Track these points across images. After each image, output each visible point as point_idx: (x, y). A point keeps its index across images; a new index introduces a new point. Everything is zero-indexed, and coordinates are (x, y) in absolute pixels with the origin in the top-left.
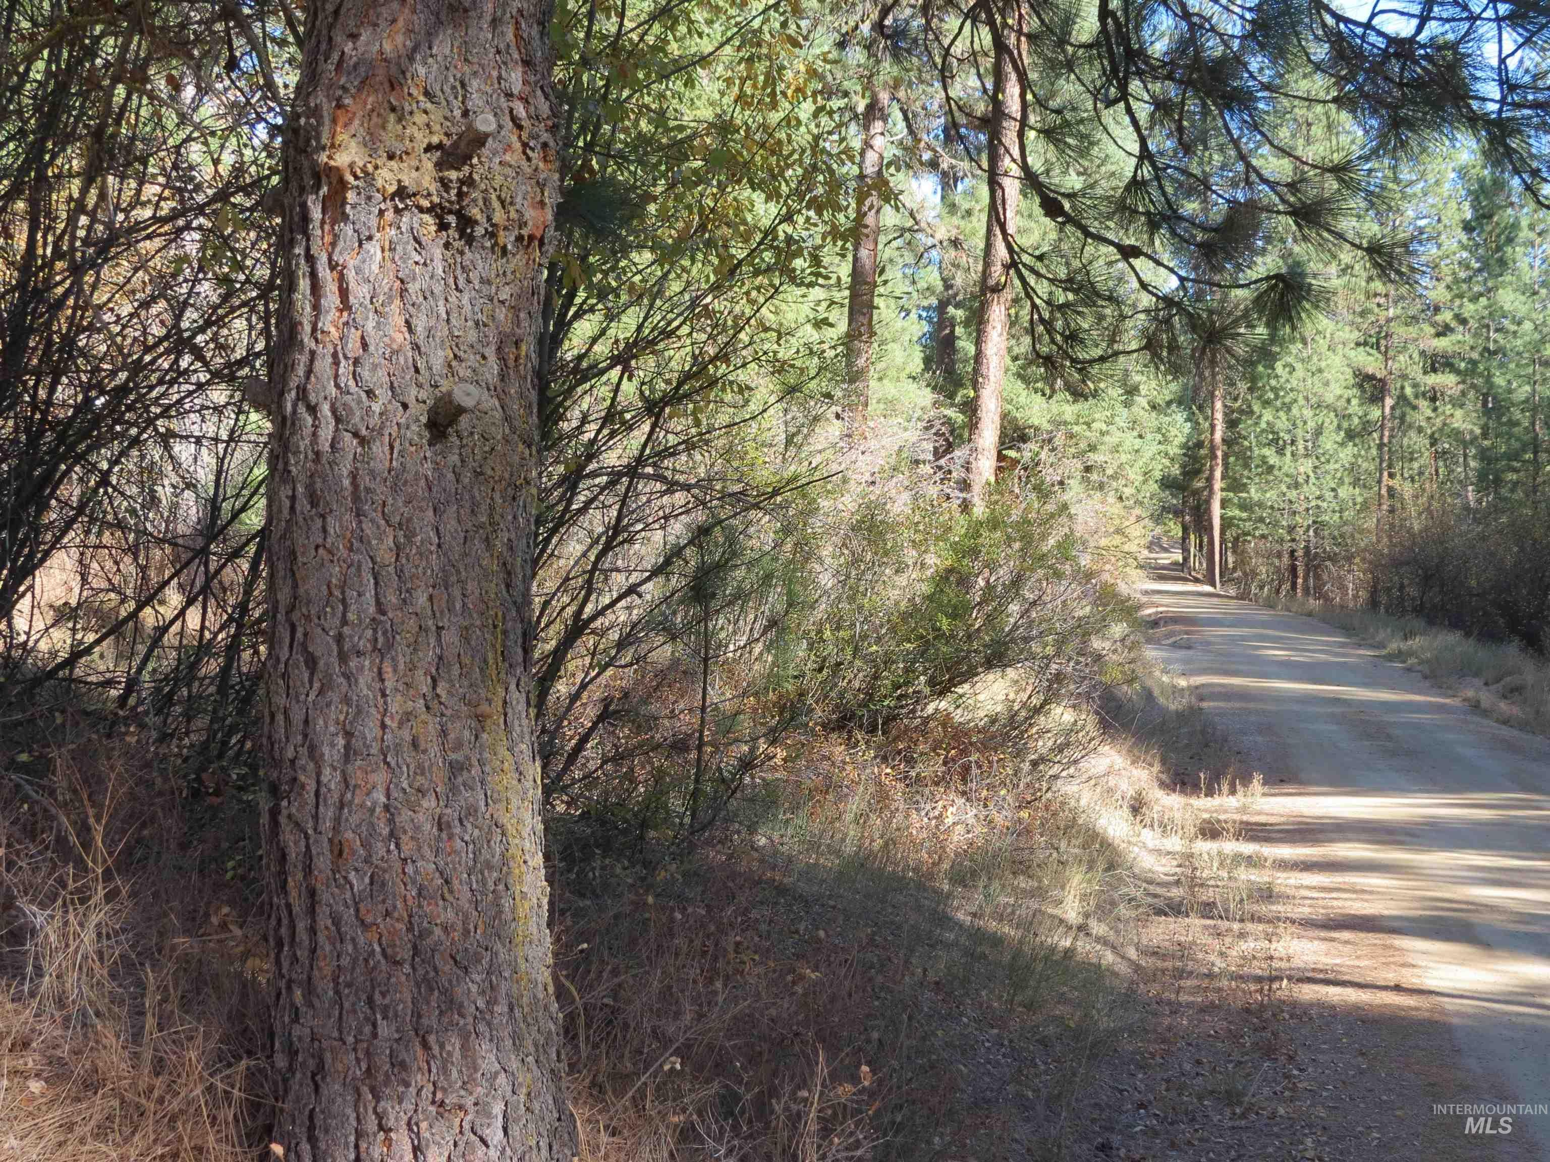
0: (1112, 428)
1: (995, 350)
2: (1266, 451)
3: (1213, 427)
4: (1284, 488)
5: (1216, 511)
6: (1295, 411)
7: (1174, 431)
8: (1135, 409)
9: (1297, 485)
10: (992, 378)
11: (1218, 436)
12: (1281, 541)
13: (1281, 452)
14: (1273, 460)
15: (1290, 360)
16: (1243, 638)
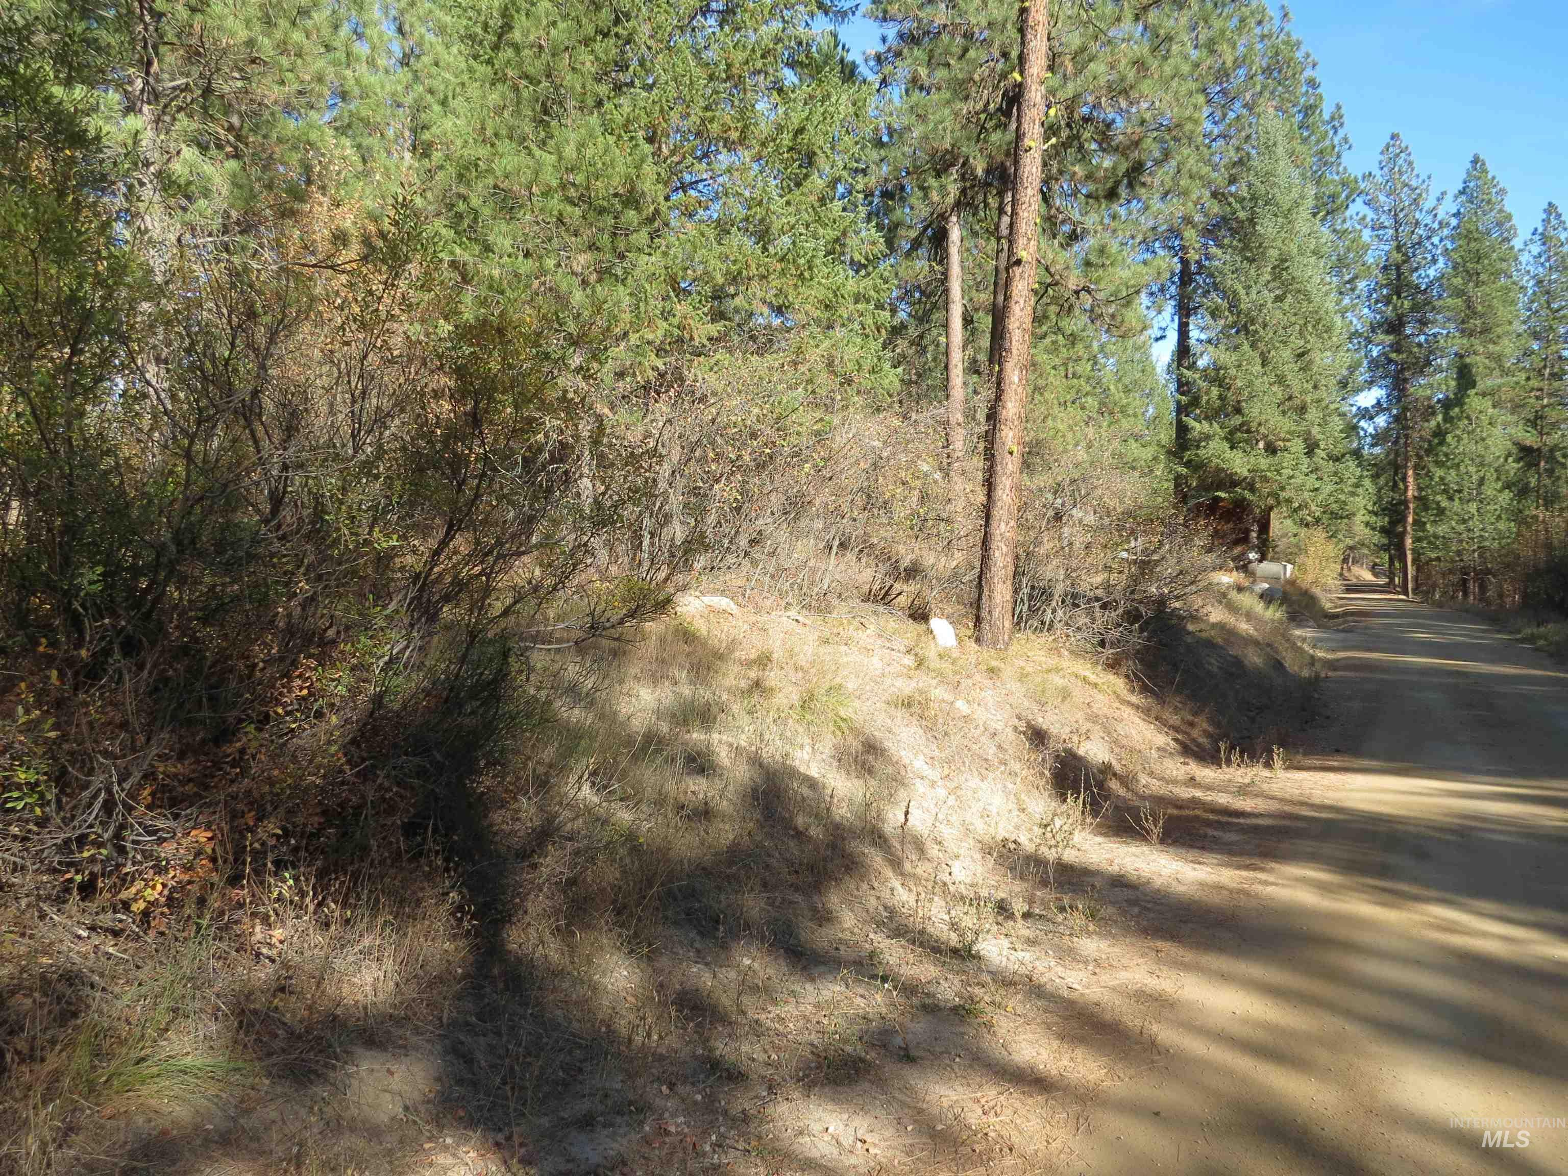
0: (1297, 473)
1: (1017, 324)
2: (1439, 498)
3: (1406, 488)
4: (1453, 523)
5: (1409, 542)
6: (1462, 468)
7: (1347, 475)
8: (1315, 459)
9: (1464, 521)
10: (1015, 352)
11: (1410, 493)
12: (1453, 561)
13: (1451, 499)
14: (1444, 504)
15: (1458, 432)
16: (1399, 625)
